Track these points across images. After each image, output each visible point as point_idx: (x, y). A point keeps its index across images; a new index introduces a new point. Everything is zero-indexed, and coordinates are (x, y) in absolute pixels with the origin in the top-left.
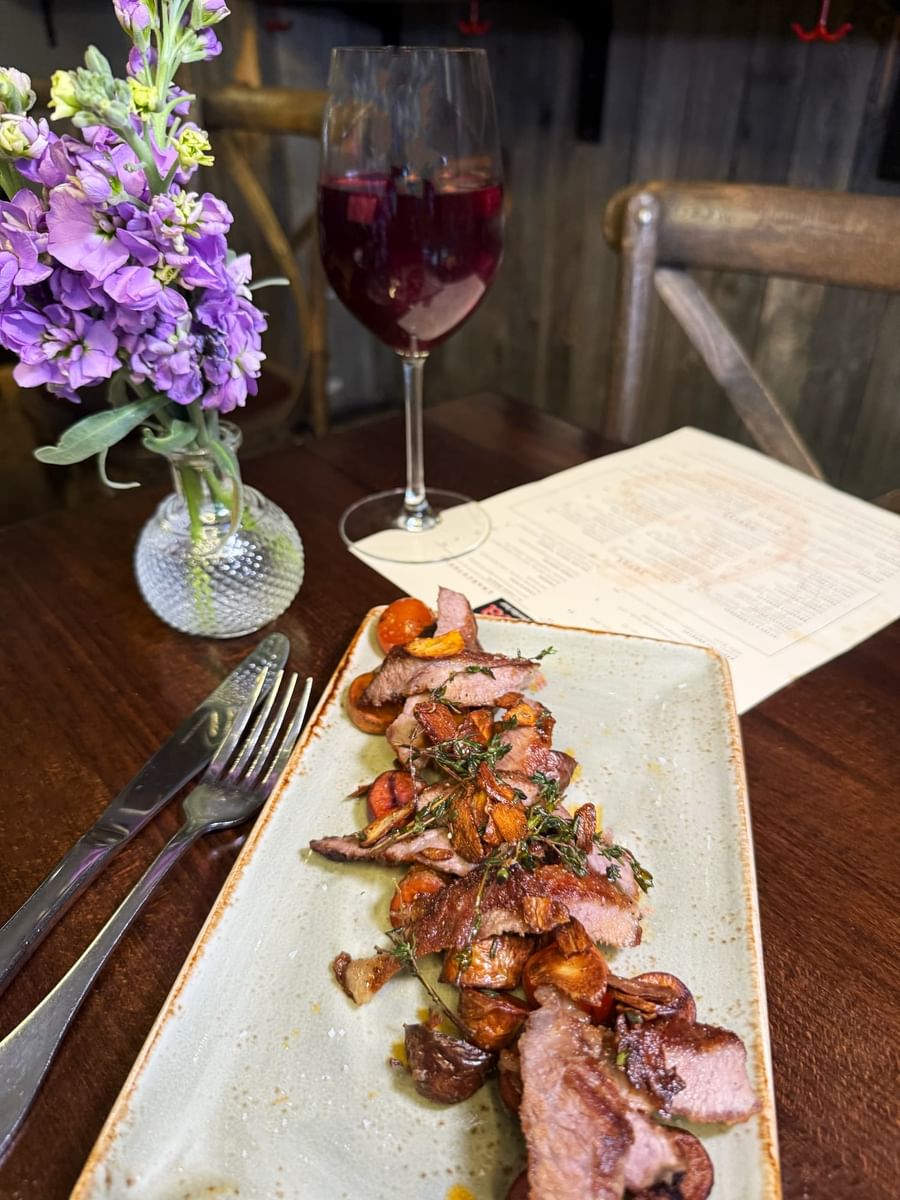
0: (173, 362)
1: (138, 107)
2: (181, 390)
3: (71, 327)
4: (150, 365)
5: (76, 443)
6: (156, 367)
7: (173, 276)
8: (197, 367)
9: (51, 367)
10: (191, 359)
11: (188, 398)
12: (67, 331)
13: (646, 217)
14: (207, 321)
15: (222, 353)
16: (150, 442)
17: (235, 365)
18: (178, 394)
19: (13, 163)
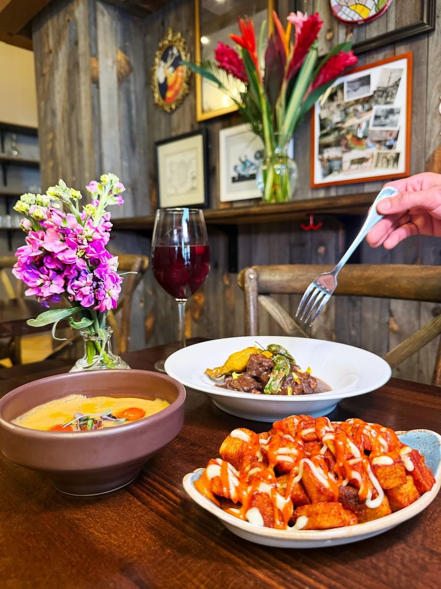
0: (83, 290)
1: (73, 196)
2: (86, 302)
3: (48, 275)
4: (75, 291)
5: (43, 319)
6: (77, 292)
7: (83, 254)
8: (93, 294)
9: (38, 288)
10: (91, 290)
11: (88, 305)
12: (46, 276)
13: (252, 276)
14: (98, 276)
15: (101, 287)
16: (72, 323)
17: (107, 293)
18: (84, 303)
19: (39, 222)
